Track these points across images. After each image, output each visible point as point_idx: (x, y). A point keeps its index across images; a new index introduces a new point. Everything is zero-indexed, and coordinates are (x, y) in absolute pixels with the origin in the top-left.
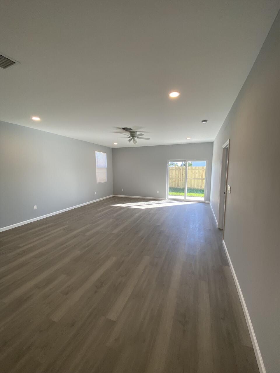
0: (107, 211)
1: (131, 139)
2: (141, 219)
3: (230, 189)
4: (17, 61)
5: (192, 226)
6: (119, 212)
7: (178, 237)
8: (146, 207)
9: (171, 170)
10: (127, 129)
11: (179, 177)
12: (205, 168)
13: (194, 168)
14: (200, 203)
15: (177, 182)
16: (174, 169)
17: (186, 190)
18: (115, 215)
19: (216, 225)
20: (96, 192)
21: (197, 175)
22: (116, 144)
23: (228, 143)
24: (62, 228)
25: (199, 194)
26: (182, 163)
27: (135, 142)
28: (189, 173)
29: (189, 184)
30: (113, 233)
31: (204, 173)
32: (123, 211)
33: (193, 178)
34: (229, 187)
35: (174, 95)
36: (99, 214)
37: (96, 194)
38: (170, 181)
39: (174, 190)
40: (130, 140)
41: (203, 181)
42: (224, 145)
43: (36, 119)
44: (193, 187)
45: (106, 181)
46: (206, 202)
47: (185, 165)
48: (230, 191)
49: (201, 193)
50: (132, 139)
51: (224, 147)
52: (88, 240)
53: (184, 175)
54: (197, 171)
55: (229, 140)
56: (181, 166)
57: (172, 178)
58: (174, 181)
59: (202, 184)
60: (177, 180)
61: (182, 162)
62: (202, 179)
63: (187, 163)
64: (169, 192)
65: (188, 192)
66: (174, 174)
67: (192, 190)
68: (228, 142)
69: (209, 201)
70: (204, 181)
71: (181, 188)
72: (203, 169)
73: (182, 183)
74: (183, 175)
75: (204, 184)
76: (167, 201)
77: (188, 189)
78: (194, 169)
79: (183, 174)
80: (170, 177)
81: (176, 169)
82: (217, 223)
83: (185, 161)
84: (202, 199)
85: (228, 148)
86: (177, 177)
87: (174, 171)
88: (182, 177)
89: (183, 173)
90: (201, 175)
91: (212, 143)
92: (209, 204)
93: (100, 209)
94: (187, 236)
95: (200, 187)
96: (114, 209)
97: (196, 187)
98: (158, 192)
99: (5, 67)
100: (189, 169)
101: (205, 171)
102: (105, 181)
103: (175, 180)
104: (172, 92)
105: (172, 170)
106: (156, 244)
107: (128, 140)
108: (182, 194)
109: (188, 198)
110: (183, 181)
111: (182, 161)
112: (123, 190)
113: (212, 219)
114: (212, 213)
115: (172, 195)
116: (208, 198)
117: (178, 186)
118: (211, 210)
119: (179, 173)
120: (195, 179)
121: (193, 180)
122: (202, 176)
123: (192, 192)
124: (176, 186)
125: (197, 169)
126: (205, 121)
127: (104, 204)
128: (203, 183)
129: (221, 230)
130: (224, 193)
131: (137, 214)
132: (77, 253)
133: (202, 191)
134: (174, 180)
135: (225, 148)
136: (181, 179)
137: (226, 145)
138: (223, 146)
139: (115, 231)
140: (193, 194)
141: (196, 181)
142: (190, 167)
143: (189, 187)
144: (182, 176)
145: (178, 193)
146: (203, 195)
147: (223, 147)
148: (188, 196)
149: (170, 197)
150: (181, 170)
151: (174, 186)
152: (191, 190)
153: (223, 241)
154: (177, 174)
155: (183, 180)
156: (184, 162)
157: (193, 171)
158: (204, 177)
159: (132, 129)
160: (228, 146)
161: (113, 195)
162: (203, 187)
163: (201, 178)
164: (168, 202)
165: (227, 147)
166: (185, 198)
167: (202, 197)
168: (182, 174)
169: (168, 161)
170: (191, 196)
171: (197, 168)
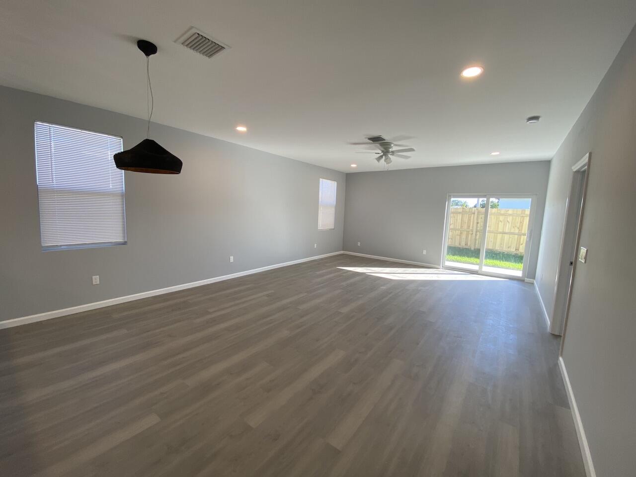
0: (332, 275)
1: (381, 157)
2: (391, 295)
3: (584, 254)
4: (227, 45)
5: (491, 322)
6: (352, 280)
7: (461, 337)
8: (399, 277)
9: (453, 213)
10: (376, 140)
11: (469, 227)
12: (528, 212)
13: (502, 212)
14: (513, 282)
15: (464, 236)
16: (460, 213)
17: (483, 254)
18: (344, 284)
19: (547, 327)
20: (315, 245)
21: (508, 226)
22: (354, 166)
23: (587, 159)
24: (265, 293)
25: (511, 263)
26: (478, 201)
27: (388, 161)
28: (491, 220)
29: (490, 242)
30: (341, 313)
31: (525, 223)
32: (357, 278)
33: (500, 230)
34: (583, 251)
35: (472, 72)
36: (319, 280)
37: (315, 247)
38: (450, 233)
39: (458, 251)
40: (379, 159)
41: (522, 240)
42: (576, 165)
43: (242, 129)
44: (498, 248)
45: (333, 228)
46: (527, 280)
47: (483, 206)
48: (585, 258)
49: (515, 262)
50: (384, 157)
51: (575, 168)
52: (302, 317)
53: (481, 224)
54: (510, 219)
55: (588, 154)
56: (475, 207)
57: (455, 229)
58: (458, 235)
59: (519, 243)
60: (465, 232)
61: (477, 199)
62: (520, 235)
63: (488, 201)
64: (448, 254)
65: (486, 257)
66: (459, 221)
67: (496, 254)
68: (585, 159)
69: (534, 278)
70: (524, 239)
71: (472, 249)
72: (523, 215)
73: (476, 240)
74: (479, 225)
75: (524, 245)
76: (441, 270)
77: (486, 252)
78: (502, 215)
79: (478, 223)
80: (452, 227)
81: (463, 213)
82: (549, 323)
83: (484, 196)
84: (519, 274)
85: (584, 171)
86: (465, 227)
87: (460, 217)
88: (475, 227)
89: (479, 221)
90: (518, 225)
91: (547, 163)
92: (533, 284)
93: (321, 272)
94: (481, 339)
95: (514, 250)
96: (344, 274)
97: (505, 249)
98: (425, 252)
99: (210, 56)
100: (491, 214)
101: (527, 220)
102: (331, 228)
103: (461, 233)
104: (469, 67)
105: (456, 213)
106: (418, 344)
107: (376, 159)
108: (473, 260)
109: (485, 269)
110: (478, 237)
111: (478, 197)
112: (359, 244)
113: (539, 314)
114: (539, 302)
115: (453, 261)
116: (531, 272)
117: (466, 244)
118: (535, 296)
119: (469, 220)
120: (504, 233)
121: (499, 236)
122: (520, 228)
123: (497, 259)
124: (463, 244)
125: (510, 215)
126: (536, 118)
127: (327, 264)
128: (522, 242)
129: (557, 337)
130: (569, 263)
131: (382, 287)
132: (285, 333)
133: (518, 258)
134: (458, 232)
135: (578, 172)
136: (475, 231)
137: (582, 164)
138: (573, 168)
139: (345, 310)
140: (497, 262)
141: (506, 236)
142: (494, 210)
143: (490, 247)
144: (477, 225)
145: (466, 259)
146: (521, 266)
147: (575, 170)
148: (487, 265)
149: (448, 264)
150: (474, 214)
151: (457, 245)
152: (494, 255)
153: (561, 359)
154: (467, 221)
155: (478, 233)
156: (481, 199)
157: (501, 218)
158: (525, 229)
159: (385, 140)
160: (586, 167)
161: (342, 252)
162: (522, 250)
163: (517, 231)
164: (445, 273)
165: (583, 169)
166: (481, 268)
167: (518, 269)
168: (476, 221)
169: (450, 197)
170: (493, 266)
171: (510, 212)
